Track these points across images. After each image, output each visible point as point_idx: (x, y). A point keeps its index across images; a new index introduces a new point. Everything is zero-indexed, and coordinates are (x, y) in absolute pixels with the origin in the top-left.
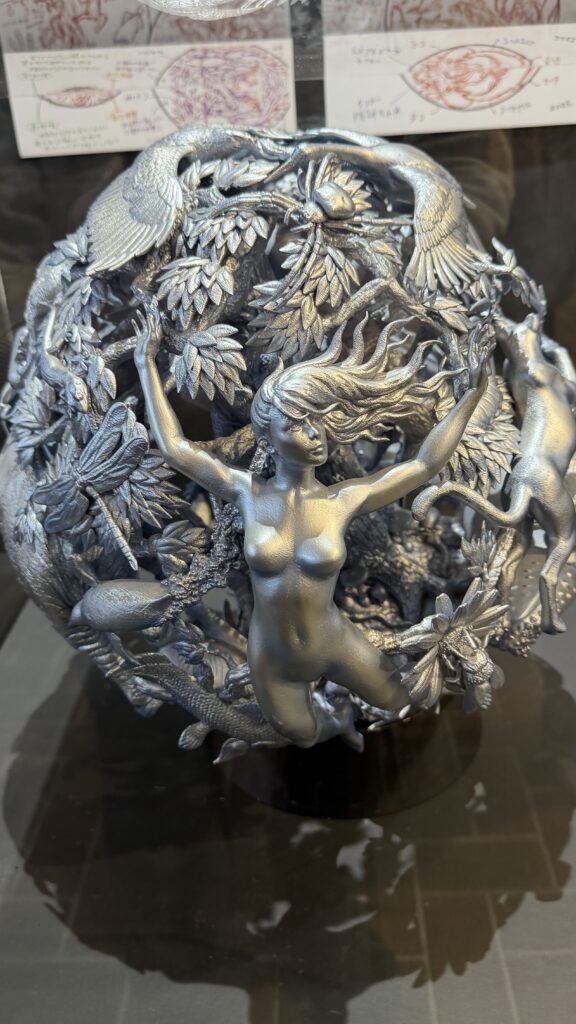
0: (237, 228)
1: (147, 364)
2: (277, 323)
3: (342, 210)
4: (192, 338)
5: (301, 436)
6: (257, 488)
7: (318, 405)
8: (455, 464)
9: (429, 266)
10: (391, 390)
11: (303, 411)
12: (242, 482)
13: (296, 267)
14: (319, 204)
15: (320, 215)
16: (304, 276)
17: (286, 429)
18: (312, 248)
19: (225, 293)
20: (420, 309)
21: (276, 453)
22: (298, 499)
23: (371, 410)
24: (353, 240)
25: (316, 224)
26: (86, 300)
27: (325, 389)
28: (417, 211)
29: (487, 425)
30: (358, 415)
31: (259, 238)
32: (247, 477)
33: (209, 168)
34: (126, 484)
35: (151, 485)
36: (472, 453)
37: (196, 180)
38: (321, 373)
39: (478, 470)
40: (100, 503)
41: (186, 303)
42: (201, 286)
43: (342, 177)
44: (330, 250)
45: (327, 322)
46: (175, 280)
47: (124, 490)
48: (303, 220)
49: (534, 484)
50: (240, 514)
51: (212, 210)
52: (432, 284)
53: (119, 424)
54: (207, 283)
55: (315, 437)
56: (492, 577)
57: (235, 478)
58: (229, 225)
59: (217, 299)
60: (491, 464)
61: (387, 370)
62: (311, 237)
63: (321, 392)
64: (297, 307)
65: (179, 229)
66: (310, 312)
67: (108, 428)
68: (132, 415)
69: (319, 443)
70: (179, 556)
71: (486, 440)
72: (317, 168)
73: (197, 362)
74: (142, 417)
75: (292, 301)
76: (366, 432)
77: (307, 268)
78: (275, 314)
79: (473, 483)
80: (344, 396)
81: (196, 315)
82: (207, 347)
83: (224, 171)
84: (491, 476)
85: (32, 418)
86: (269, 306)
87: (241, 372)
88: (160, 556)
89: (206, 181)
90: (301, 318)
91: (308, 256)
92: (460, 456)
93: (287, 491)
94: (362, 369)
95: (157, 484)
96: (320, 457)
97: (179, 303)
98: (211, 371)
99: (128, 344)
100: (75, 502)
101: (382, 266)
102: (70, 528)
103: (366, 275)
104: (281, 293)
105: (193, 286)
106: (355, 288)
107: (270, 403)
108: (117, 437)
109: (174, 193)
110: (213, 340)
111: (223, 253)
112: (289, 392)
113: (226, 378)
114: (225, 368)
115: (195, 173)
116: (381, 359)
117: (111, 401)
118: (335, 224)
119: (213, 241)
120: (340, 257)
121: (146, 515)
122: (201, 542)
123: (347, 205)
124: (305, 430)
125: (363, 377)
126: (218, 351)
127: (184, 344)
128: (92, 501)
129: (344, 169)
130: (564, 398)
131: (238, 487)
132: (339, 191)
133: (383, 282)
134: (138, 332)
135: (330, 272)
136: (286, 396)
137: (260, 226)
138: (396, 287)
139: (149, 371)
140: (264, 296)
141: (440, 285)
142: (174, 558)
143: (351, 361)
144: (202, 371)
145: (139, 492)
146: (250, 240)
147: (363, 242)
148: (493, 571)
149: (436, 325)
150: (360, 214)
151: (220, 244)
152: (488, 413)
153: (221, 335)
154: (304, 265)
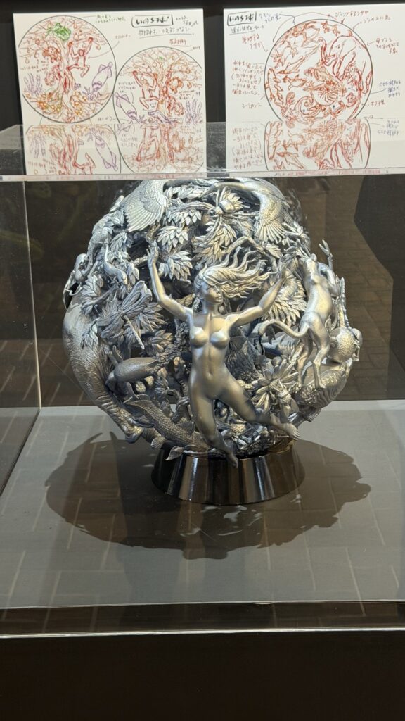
0: (189, 216)
1: (152, 266)
2: (204, 252)
3: (230, 210)
4: (172, 256)
5: (213, 293)
6: (195, 315)
7: (219, 281)
8: (276, 312)
9: (265, 232)
10: (249, 278)
11: (214, 283)
12: (189, 312)
13: (212, 231)
14: (221, 207)
15: (221, 212)
16: (215, 234)
17: (207, 289)
18: (218, 224)
19: (184, 240)
20: (261, 249)
21: (203, 300)
22: (211, 318)
23: (240, 286)
24: (234, 221)
25: (220, 215)
26: (125, 242)
27: (223, 276)
28: (261, 211)
29: (290, 298)
30: (235, 287)
31: (198, 220)
32: (191, 310)
33: (177, 190)
34: (141, 314)
35: (151, 314)
36: (283, 308)
37: (171, 195)
38: (221, 270)
39: (286, 315)
40: (129, 321)
41: (170, 243)
42: (175, 237)
43: (231, 195)
44: (225, 225)
45: (224, 252)
46: (165, 235)
47: (140, 317)
48: (215, 214)
49: (310, 323)
50: (188, 326)
51: (179, 208)
52: (266, 239)
53: (140, 289)
54: (178, 236)
55: (219, 293)
56: (293, 362)
57: (187, 311)
58: (186, 214)
59: (182, 242)
60: (292, 314)
61: (247, 270)
62: (218, 220)
63: (221, 276)
64: (212, 246)
65: (164, 214)
66: (217, 248)
67: (135, 291)
68: (145, 286)
69: (220, 295)
70: (161, 345)
71: (290, 303)
72: (220, 193)
73: (173, 265)
74: (149, 286)
75: (210, 244)
76: (238, 294)
77: (216, 232)
78: (204, 248)
79: (284, 321)
80: (230, 279)
81: (173, 247)
82: (177, 259)
83: (182, 191)
84: (291, 318)
85: (93, 292)
86: (201, 245)
87: (190, 269)
88: (153, 345)
89: (175, 196)
90: (213, 250)
91: (217, 227)
92: (278, 309)
93: (207, 314)
94: (237, 269)
95: (154, 314)
96: (220, 301)
97: (167, 243)
98: (179, 269)
99: (144, 259)
100: (118, 322)
101: (246, 232)
102: (113, 335)
103: (240, 235)
104: (206, 241)
105: (172, 237)
106: (235, 240)
107: (202, 280)
108: (139, 295)
109: (162, 200)
110: (180, 257)
111: (184, 225)
112: (209, 276)
113: (184, 271)
114: (184, 267)
115: (171, 191)
116: (244, 266)
117: (137, 281)
118: (226, 214)
119: (180, 221)
120: (229, 228)
121: (149, 327)
122: (170, 339)
123: (232, 208)
124: (215, 290)
125: (237, 272)
126: (182, 261)
127: (168, 259)
128: (125, 321)
129: (232, 192)
130: (327, 290)
131: (187, 314)
132: (229, 201)
133: (246, 238)
134: (149, 254)
135: (226, 233)
136: (208, 277)
137: (198, 215)
138: (251, 240)
139: (153, 269)
140: (199, 241)
141: (269, 240)
142: (158, 346)
143: (233, 266)
144: (175, 269)
145: (146, 316)
146: (195, 221)
147: (238, 222)
148: (293, 360)
149: (267, 255)
150: (237, 211)
151: (183, 221)
152: (291, 293)
153: (184, 255)
154: (215, 230)
